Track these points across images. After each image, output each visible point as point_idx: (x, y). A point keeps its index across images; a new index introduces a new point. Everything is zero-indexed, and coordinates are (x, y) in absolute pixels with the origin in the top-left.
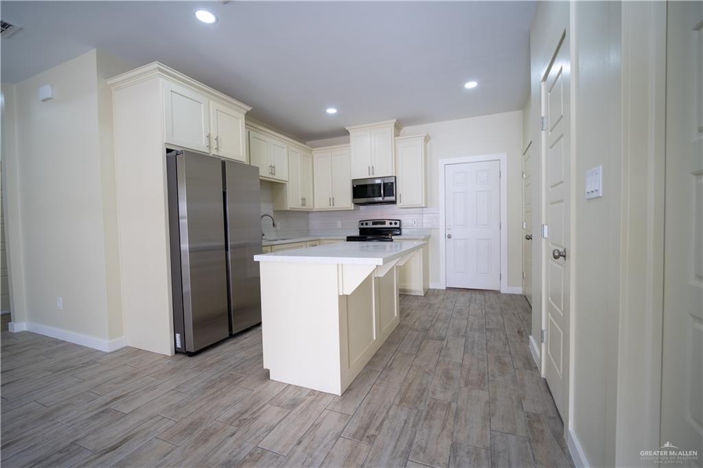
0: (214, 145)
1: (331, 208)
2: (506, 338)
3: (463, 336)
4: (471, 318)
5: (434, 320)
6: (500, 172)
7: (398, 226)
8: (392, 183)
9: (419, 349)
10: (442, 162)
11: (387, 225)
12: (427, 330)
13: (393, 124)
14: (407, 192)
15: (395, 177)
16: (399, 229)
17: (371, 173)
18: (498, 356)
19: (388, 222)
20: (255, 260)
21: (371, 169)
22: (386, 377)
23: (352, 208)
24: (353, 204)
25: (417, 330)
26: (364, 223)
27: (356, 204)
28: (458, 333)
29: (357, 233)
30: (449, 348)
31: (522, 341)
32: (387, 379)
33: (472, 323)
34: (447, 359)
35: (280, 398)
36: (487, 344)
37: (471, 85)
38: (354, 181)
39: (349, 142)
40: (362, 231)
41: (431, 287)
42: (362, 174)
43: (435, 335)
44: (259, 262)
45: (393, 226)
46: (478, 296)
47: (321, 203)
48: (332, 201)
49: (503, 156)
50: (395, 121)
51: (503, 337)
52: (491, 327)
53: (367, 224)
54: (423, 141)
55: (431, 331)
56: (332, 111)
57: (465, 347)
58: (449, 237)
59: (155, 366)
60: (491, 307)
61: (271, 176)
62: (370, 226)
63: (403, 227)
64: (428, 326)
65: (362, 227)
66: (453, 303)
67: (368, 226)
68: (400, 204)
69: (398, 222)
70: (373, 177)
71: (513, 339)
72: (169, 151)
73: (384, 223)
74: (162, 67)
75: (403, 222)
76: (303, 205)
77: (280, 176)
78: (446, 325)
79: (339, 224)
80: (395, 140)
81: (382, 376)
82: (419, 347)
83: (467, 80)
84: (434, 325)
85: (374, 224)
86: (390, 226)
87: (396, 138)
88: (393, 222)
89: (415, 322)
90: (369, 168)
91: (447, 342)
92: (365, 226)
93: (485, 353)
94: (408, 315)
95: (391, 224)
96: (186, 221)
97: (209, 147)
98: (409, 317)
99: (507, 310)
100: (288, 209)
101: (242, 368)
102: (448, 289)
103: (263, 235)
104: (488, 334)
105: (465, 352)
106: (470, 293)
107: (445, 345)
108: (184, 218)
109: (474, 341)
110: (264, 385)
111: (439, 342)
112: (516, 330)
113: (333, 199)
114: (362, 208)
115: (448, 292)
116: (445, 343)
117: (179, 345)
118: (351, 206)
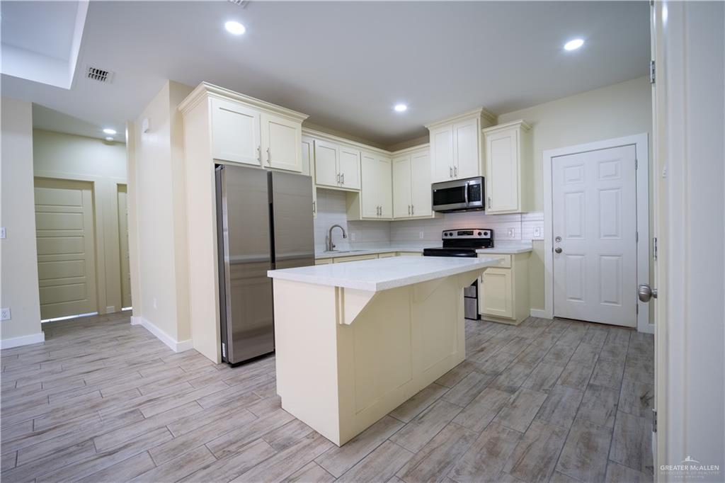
0: (265, 157)
1: (410, 217)
2: (616, 406)
3: (546, 391)
4: (570, 367)
5: (515, 361)
6: (637, 161)
7: (488, 236)
8: (479, 186)
9: (474, 399)
10: (547, 155)
11: (476, 236)
12: (497, 374)
13: (480, 114)
14: (500, 196)
15: (483, 178)
16: (491, 240)
17: (453, 175)
18: (590, 434)
19: (476, 232)
20: (268, 276)
21: (453, 170)
22: (408, 433)
23: (433, 217)
24: (434, 212)
25: (484, 373)
26: (448, 233)
27: (436, 212)
28: (542, 385)
29: (440, 245)
30: (515, 407)
31: (642, 415)
32: (407, 436)
33: (570, 373)
34: (505, 423)
35: (277, 434)
36: (578, 409)
37: (574, 45)
38: (434, 185)
39: (429, 142)
40: (446, 242)
41: (533, 314)
42: (443, 176)
43: (506, 383)
44: (272, 278)
45: (483, 237)
46: (598, 332)
47: (400, 212)
48: (411, 209)
50: (481, 110)
51: (611, 402)
52: (597, 383)
53: (451, 234)
54: (518, 130)
55: (502, 378)
56: (401, 108)
57: (542, 408)
58: (558, 251)
59: (199, 373)
60: (613, 352)
61: (339, 185)
62: (455, 236)
63: (495, 238)
64: (502, 368)
65: (445, 237)
66: (555, 340)
67: (453, 237)
68: (489, 210)
69: (489, 232)
70: (456, 179)
71: (627, 409)
72: (217, 166)
73: (471, 233)
74: (208, 86)
75: (496, 232)
76: (379, 214)
77: (350, 184)
78: (527, 372)
79: (421, 235)
80: (483, 133)
81: (404, 430)
82: (475, 396)
84: (511, 369)
85: (459, 234)
86: (479, 237)
87: (485, 130)
88: (483, 232)
89: (487, 361)
90: (451, 169)
91: (518, 396)
92: (449, 237)
93: (569, 422)
94: (482, 350)
95: (480, 234)
96: (227, 233)
97: (260, 160)
98: (482, 353)
99: (637, 359)
100: (361, 219)
101: (267, 389)
102: (556, 319)
103: (334, 246)
104: (588, 394)
105: (538, 415)
106: (587, 327)
107: (511, 400)
108: (226, 231)
109: (559, 402)
110: (273, 413)
111: (505, 395)
112: (639, 394)
113: (413, 207)
115: (556, 323)
116: (513, 397)
117: (224, 355)
118: (433, 215)
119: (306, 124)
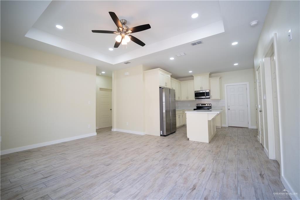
1: (187, 100)
2: (250, 137)
3: (237, 136)
5: (227, 133)
7: (210, 106)
8: (209, 92)
9: (225, 138)
10: (225, 85)
11: (207, 105)
14: (214, 95)
15: (210, 90)
16: (211, 107)
25: (222, 135)
27: (196, 99)
29: (196, 108)
31: (255, 137)
33: (239, 134)
35: (194, 143)
38: (195, 91)
39: (193, 79)
41: (223, 126)
42: (198, 89)
43: (228, 136)
45: (209, 106)
46: (240, 129)
47: (183, 98)
48: (187, 98)
49: (248, 83)
50: (209, 73)
53: (199, 105)
54: (219, 79)
56: (191, 72)
58: (229, 109)
60: (245, 131)
62: (200, 105)
63: (212, 106)
65: (197, 106)
67: (200, 106)
68: (211, 99)
70: (202, 90)
72: (160, 87)
73: (205, 105)
75: (212, 104)
76: (179, 99)
78: (231, 134)
79: (189, 105)
80: (209, 79)
81: (217, 141)
83: (235, 63)
85: (202, 105)
86: (207, 106)
88: (209, 104)
90: (201, 87)
91: (232, 137)
92: (198, 106)
93: (244, 139)
95: (208, 105)
96: (165, 103)
102: (229, 126)
104: (245, 136)
106: (237, 128)
111: (230, 137)
114: (197, 100)
118: (194, 99)
119: (171, 76)
